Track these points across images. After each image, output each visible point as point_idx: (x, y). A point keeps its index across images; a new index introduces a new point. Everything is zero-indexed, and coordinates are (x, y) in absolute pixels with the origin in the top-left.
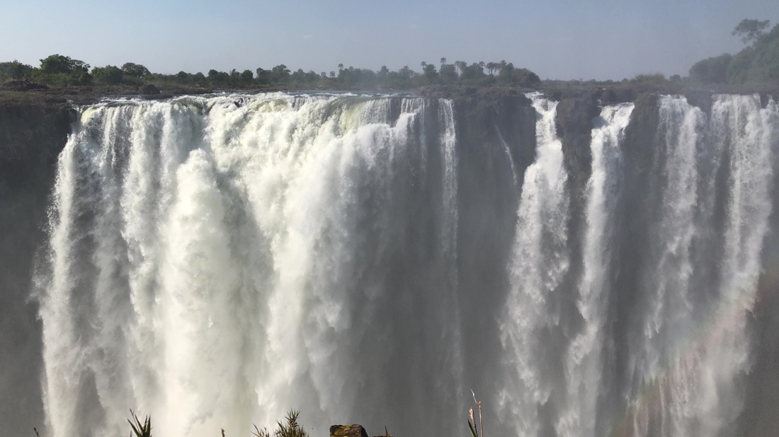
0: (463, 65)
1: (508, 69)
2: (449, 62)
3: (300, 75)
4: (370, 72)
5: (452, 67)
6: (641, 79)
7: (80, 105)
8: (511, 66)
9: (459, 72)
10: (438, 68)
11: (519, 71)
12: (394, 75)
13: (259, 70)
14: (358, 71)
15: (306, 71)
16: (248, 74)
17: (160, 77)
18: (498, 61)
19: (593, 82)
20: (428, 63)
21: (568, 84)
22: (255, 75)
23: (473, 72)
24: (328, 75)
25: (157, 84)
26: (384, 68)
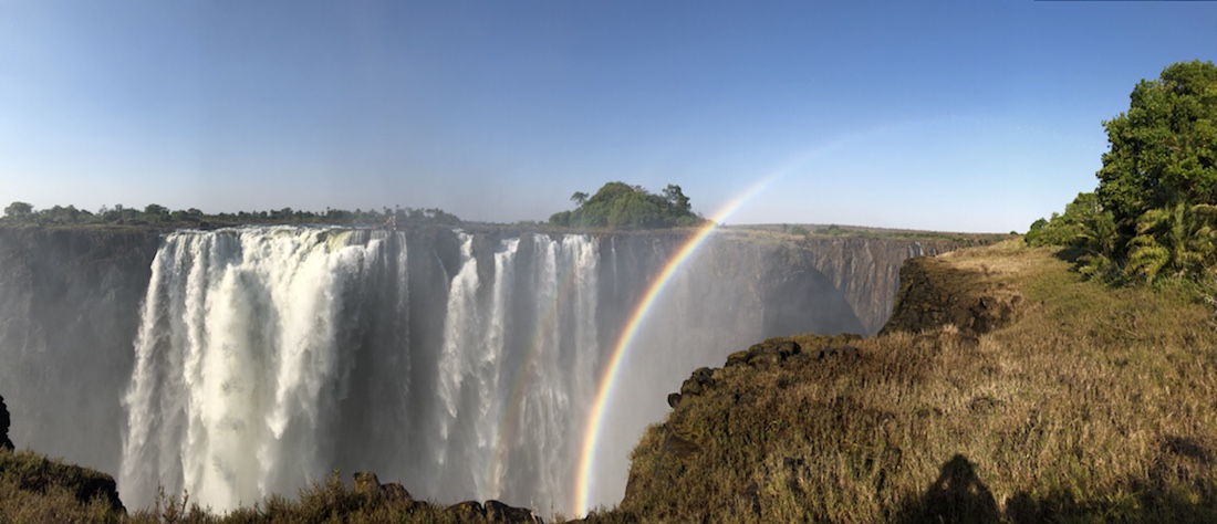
0: (410, 210)
1: (439, 213)
2: (401, 207)
3: (300, 214)
4: (349, 213)
5: (403, 211)
6: (522, 223)
7: (165, 232)
8: (441, 212)
9: (408, 214)
10: (394, 211)
11: (448, 215)
12: (365, 214)
13: (272, 211)
14: (340, 212)
15: (304, 211)
16: (265, 213)
17: (209, 216)
18: (433, 208)
19: (493, 224)
20: (388, 207)
21: (478, 224)
22: (269, 214)
23: (417, 214)
24: (320, 214)
25: (207, 221)
26: (358, 210)
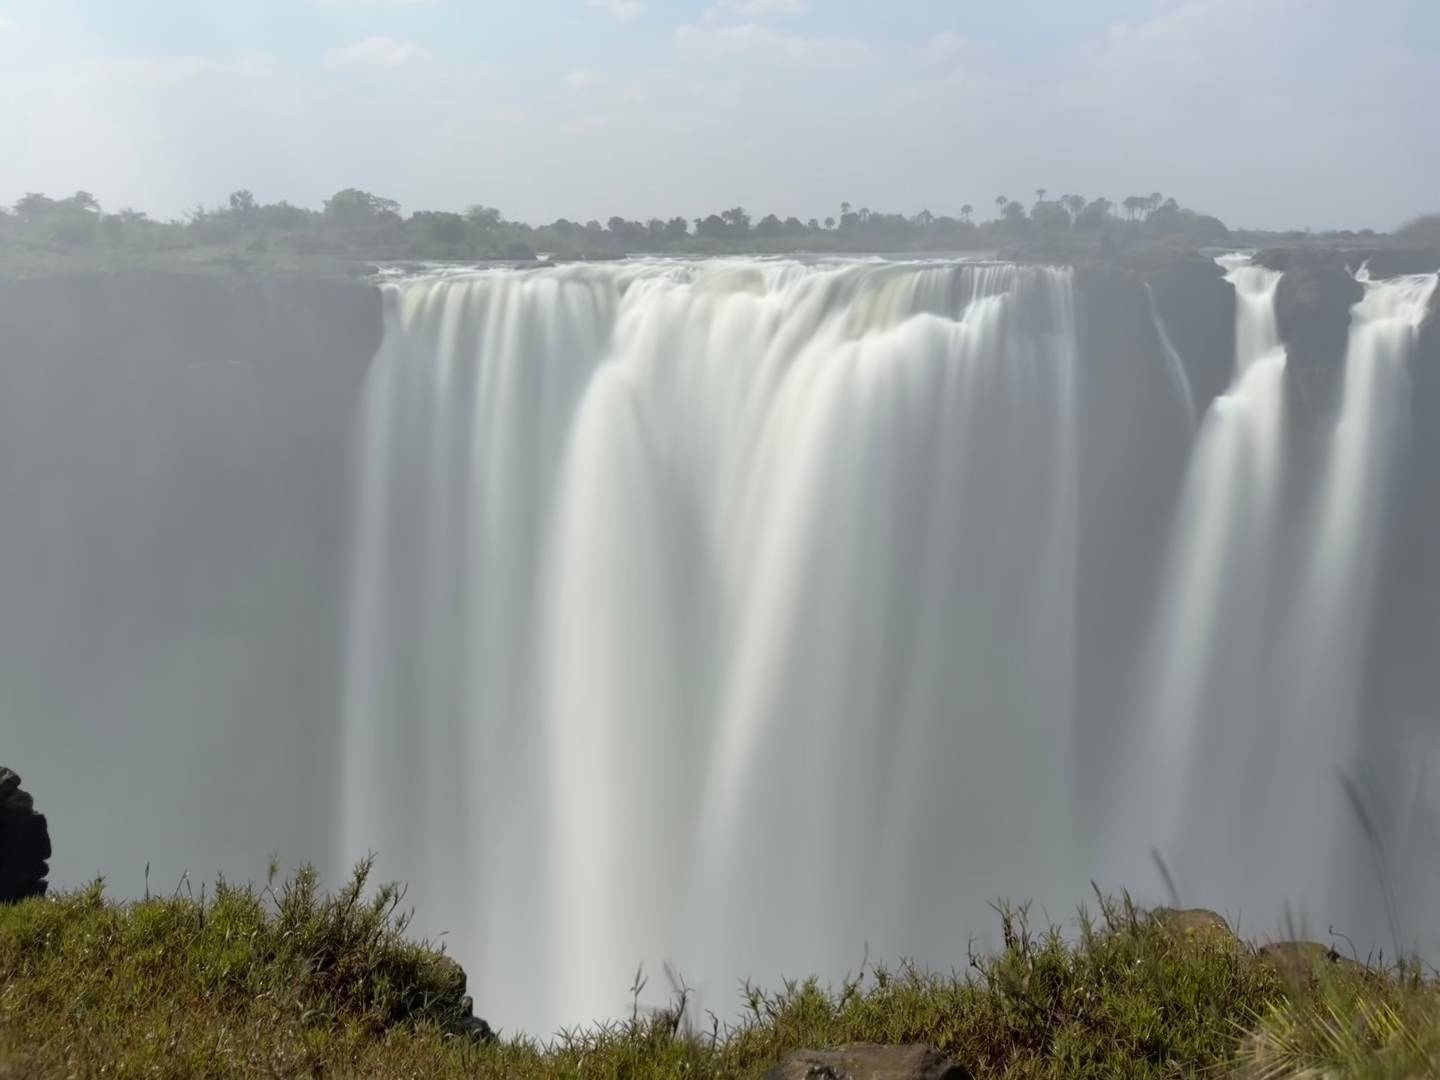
0: (1077, 201)
1: (1167, 209)
2: (1053, 196)
3: (770, 223)
4: (899, 220)
5: (1057, 208)
8: (1170, 206)
9: (1071, 216)
11: (1189, 215)
12: (945, 223)
14: (879, 217)
16: (678, 225)
17: (526, 229)
20: (1010, 200)
22: (691, 229)
23: (1098, 216)
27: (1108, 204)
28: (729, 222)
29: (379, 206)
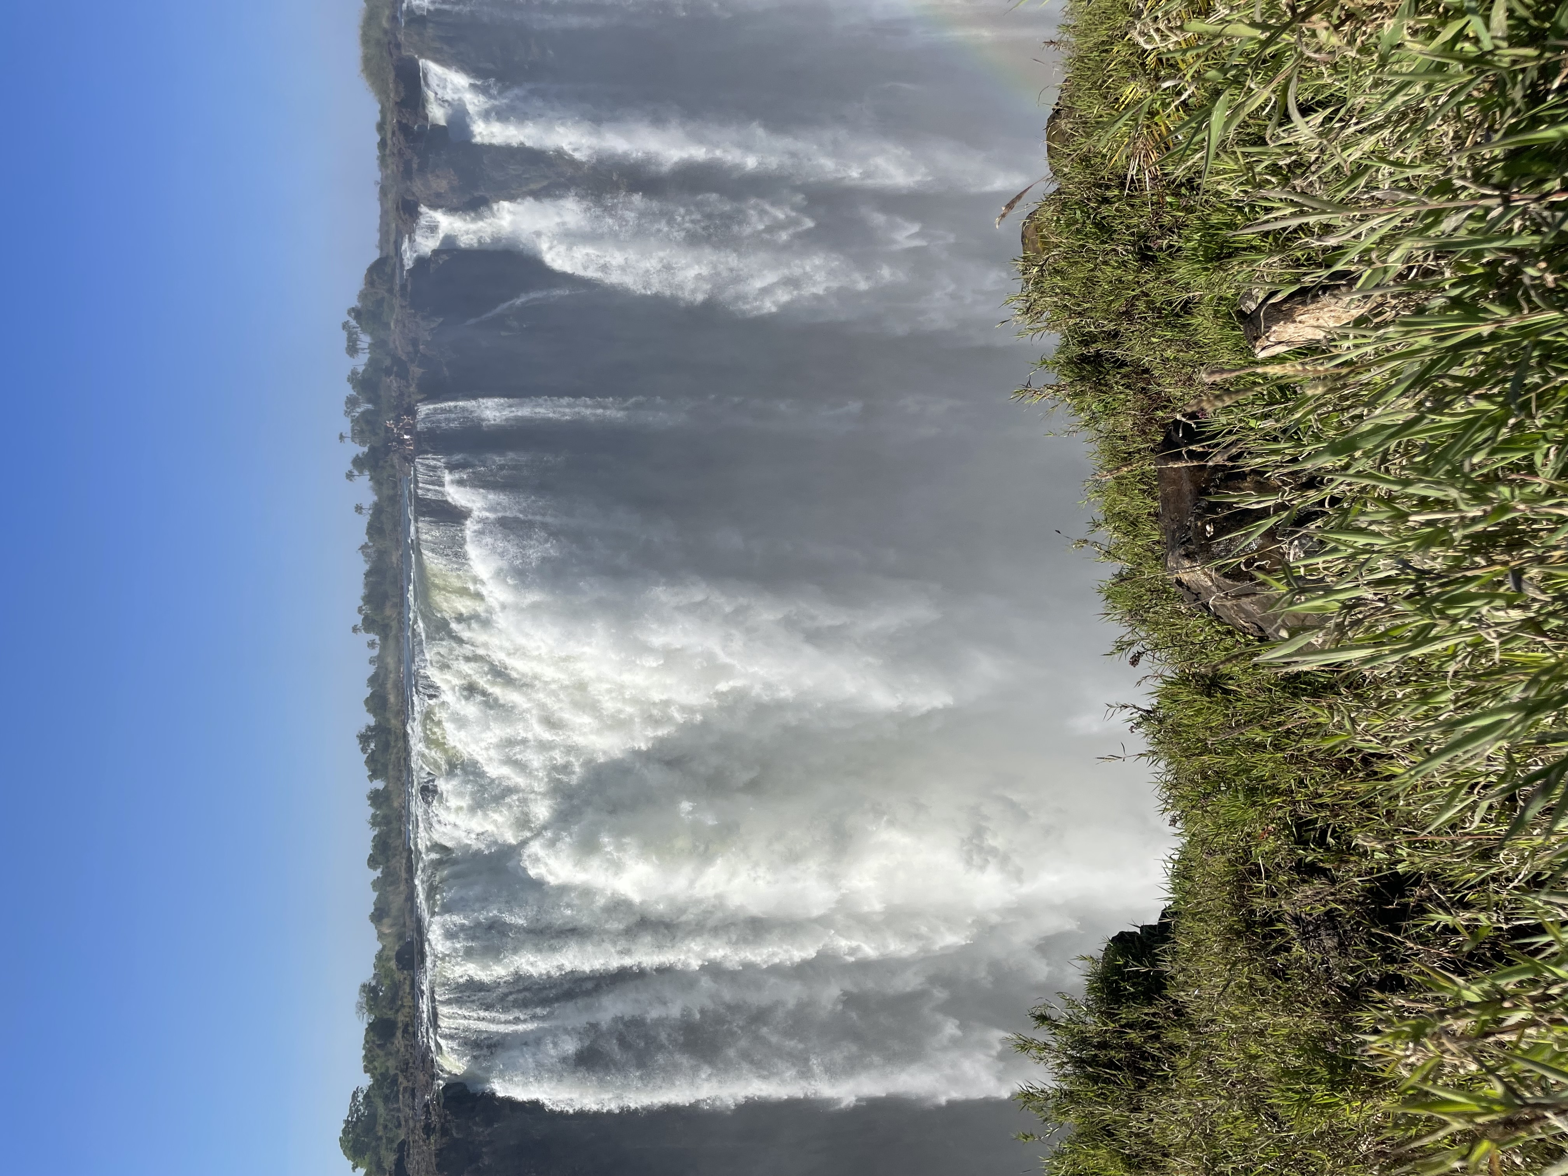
0: (352, 402)
1: (358, 318)
2: (346, 426)
3: (375, 704)
4: (369, 575)
5: (355, 421)
7: (434, 1077)
8: (355, 314)
9: (365, 408)
11: (366, 292)
12: (373, 529)
13: (369, 780)
14: (367, 598)
15: (367, 692)
16: (376, 798)
20: (350, 467)
22: (379, 784)
23: (365, 382)
24: (375, 652)
26: (364, 547)
27: (354, 373)
28: (372, 746)
29: (357, 1110)
